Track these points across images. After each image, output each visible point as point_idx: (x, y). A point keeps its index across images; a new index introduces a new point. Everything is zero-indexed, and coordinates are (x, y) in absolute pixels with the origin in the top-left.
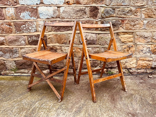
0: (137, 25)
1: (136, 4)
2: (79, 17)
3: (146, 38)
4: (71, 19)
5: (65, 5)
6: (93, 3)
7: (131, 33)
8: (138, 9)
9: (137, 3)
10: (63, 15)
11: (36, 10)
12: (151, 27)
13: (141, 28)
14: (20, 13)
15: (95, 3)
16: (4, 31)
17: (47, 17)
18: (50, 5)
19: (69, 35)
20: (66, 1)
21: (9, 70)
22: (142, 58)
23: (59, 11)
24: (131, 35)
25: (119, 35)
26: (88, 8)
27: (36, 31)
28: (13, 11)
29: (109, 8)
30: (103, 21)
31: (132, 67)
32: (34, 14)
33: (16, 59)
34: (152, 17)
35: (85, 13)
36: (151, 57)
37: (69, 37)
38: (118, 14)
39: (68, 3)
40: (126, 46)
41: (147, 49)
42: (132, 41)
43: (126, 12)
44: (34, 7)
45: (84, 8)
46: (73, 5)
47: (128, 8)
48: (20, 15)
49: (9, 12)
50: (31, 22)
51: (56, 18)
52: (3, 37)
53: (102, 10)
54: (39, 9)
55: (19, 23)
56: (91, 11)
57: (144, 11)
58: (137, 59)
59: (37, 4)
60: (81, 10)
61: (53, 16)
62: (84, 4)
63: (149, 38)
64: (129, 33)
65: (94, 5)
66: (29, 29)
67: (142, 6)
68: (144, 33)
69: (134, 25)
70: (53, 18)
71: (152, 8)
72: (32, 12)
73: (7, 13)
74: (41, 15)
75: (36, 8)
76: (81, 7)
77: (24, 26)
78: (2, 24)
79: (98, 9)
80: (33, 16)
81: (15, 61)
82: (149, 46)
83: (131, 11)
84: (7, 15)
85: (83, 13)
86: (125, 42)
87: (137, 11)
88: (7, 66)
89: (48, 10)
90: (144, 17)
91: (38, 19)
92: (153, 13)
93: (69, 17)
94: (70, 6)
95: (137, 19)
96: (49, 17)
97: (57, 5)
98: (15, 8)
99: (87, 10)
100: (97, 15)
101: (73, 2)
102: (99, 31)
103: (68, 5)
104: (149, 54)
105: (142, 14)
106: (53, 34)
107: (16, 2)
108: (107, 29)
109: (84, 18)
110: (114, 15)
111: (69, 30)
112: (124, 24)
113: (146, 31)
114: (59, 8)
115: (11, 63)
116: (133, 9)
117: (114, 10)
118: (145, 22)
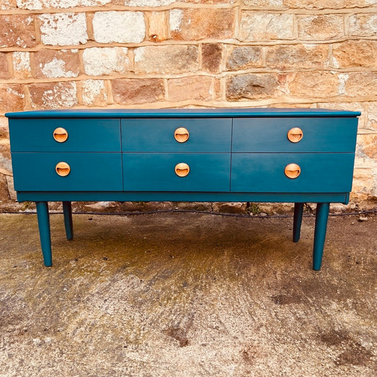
0: (321, 86)
1: (316, 36)
2: (179, 69)
4: (161, 74)
5: (147, 43)
6: (208, 36)
8: (321, 46)
9: (316, 31)
12: (362, 89)
13: (332, 94)
14: (44, 63)
15: (213, 35)
17: (102, 70)
18: (112, 45)
20: (150, 35)
23: (132, 57)
27: (78, 103)
28: (29, 59)
29: (246, 47)
30: (231, 78)
32: (73, 65)
34: (361, 65)
35: (194, 59)
38: (268, 60)
39: (153, 38)
43: (291, 54)
44: (73, 51)
45: (191, 47)
46: (165, 42)
47: (294, 44)
48: (43, 67)
49: (19, 61)
50: (66, 83)
51: (126, 72)
54: (85, 53)
55: (40, 85)
56: (205, 55)
57: (338, 50)
59: (81, 43)
60: (184, 53)
61: (118, 69)
62: (191, 38)
64: (302, 106)
65: (211, 40)
66: (61, 99)
67: (331, 38)
68: (343, 105)
69: (314, 86)
70: (118, 72)
71: (360, 41)
72: (67, 60)
73: (14, 63)
74: (88, 66)
75: (76, 51)
76: (185, 45)
77: (50, 92)
78: (3, 89)
79: (221, 50)
80: (70, 70)
82: (359, 138)
83: (302, 51)
84: (14, 67)
85: (189, 60)
89: (103, 55)
90: (338, 66)
91: (82, 77)
92: (362, 55)
94: (158, 44)
95: (320, 72)
96: (108, 72)
97: (126, 43)
98: (33, 53)
99: (199, 53)
100: (219, 63)
101: (165, 36)
102: (224, 101)
103: (153, 43)
105: (335, 59)
107: (35, 40)
108: (243, 97)
110: (259, 63)
111: (159, 100)
112: (286, 85)
113: (347, 100)
114: (131, 52)
116: (308, 46)
117: (258, 50)
118: (344, 78)
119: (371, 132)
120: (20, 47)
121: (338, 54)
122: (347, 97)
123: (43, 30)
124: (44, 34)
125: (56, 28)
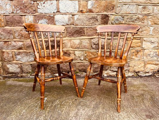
0: (144, 31)
1: (143, 13)
2: (91, 24)
3: (153, 43)
4: (84, 25)
5: (79, 13)
6: (104, 11)
7: (139, 39)
8: (145, 17)
9: (143, 11)
10: (77, 22)
11: (53, 18)
12: (158, 33)
13: (148, 34)
14: (39, 20)
15: (106, 11)
16: (22, 37)
17: (63, 24)
18: (65, 14)
19: (82, 40)
20: (80, 10)
21: (25, 73)
22: (149, 62)
23: (73, 19)
24: (139, 40)
25: (128, 40)
26: (100, 16)
27: (52, 36)
28: (32, 19)
29: (119, 16)
31: (140, 70)
32: (51, 21)
33: (32, 63)
34: (158, 24)
35: (97, 20)
36: (158, 61)
37: (82, 42)
38: (126, 21)
39: (82, 11)
40: (134, 50)
41: (154, 53)
42: (140, 46)
43: (134, 19)
44: (51, 16)
45: (96, 16)
46: (86, 13)
47: (135, 16)
48: (39, 22)
49: (28, 19)
51: (71, 24)
52: (21, 42)
53: (112, 18)
54: (56, 17)
56: (102, 19)
57: (150, 18)
58: (144, 63)
59: (54, 13)
60: (93, 18)
61: (68, 23)
62: (96, 12)
63: (156, 43)
64: (137, 39)
65: (105, 13)
66: (46, 35)
67: (148, 14)
68: (151, 38)
69: (142, 31)
70: (68, 25)
71: (158, 15)
72: (49, 19)
73: (26, 20)
74: (57, 22)
75: (53, 16)
76: (94, 15)
78: (21, 30)
79: (109, 17)
80: (50, 23)
81: (31, 65)
82: (156, 50)
83: (138, 18)
84: (26, 22)
85: (95, 20)
86: (133, 47)
87: (144, 18)
88: (23, 69)
89: (63, 18)
90: (150, 24)
92: (158, 20)
93: (82, 24)
94: (83, 14)
95: (144, 26)
97: (71, 13)
98: (34, 16)
99: (99, 18)
100: (108, 22)
101: (86, 11)
102: (110, 36)
103: (82, 14)
104: (156, 58)
105: (149, 21)
106: (67, 40)
107: (35, 11)
108: (117, 35)
109: (96, 24)
110: (123, 22)
111: (82, 36)
113: (153, 36)
114: (73, 16)
115: (27, 67)
116: (141, 16)
117: (123, 17)
118: (152, 28)
120: (29, 13)
121: (150, 20)
122: (153, 35)
123: (38, 7)
124: (39, 8)
125: (44, 6)
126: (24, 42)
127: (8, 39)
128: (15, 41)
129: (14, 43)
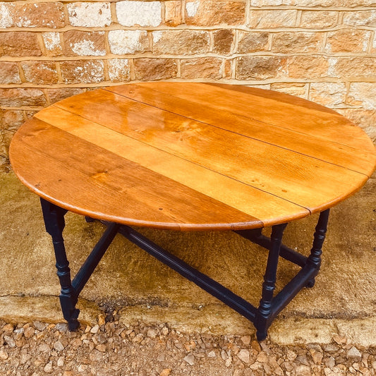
0: (316, 68)
2: (192, 51)
4: (175, 54)
5: (162, 27)
6: (221, 22)
7: (301, 85)
8: (318, 34)
10: (160, 47)
11: (103, 38)
13: (323, 75)
14: (73, 42)
15: (225, 21)
16: (41, 79)
17: (127, 51)
18: (131, 28)
20: (166, 20)
23: (150, 39)
24: (301, 88)
26: (211, 33)
27: (105, 79)
28: (59, 40)
29: (256, 34)
30: (241, 60)
34: (349, 51)
35: (205, 42)
39: (169, 23)
43: (292, 41)
44: (100, 33)
45: (203, 32)
46: (179, 27)
48: (73, 47)
49: (51, 41)
50: (94, 61)
51: (145, 52)
52: (39, 91)
53: (238, 37)
54: (110, 35)
55: (70, 63)
56: (216, 39)
59: (106, 26)
60: (196, 38)
61: (139, 49)
62: (203, 24)
63: (341, 94)
64: (297, 85)
65: (224, 26)
66: (90, 75)
67: (327, 27)
68: (330, 84)
69: (308, 68)
70: (139, 52)
72: (96, 41)
73: (46, 43)
76: (196, 30)
77: (80, 68)
78: (37, 65)
79: (233, 35)
80: (98, 49)
83: (302, 37)
84: (46, 46)
85: (200, 43)
87: (315, 38)
89: (127, 37)
91: (110, 56)
93: (172, 52)
94: (173, 28)
95: (315, 56)
96: (130, 51)
97: (146, 27)
98: (62, 34)
99: (211, 38)
100: (230, 46)
101: (179, 21)
102: (233, 79)
105: (328, 45)
107: (64, 21)
108: (250, 77)
110: (266, 47)
111: (171, 77)
112: (287, 67)
113: (334, 80)
114: (150, 34)
117: (266, 36)
118: (333, 62)
119: (350, 107)
120: (50, 28)
121: (331, 41)
126: (45, 90)
127: (9, 84)
128: (26, 89)
129: (23, 93)
